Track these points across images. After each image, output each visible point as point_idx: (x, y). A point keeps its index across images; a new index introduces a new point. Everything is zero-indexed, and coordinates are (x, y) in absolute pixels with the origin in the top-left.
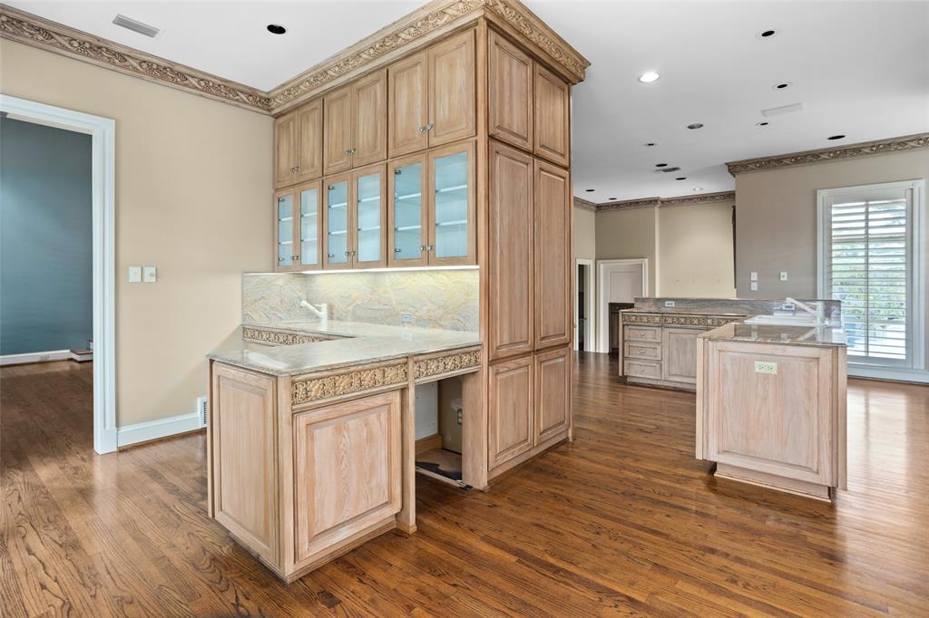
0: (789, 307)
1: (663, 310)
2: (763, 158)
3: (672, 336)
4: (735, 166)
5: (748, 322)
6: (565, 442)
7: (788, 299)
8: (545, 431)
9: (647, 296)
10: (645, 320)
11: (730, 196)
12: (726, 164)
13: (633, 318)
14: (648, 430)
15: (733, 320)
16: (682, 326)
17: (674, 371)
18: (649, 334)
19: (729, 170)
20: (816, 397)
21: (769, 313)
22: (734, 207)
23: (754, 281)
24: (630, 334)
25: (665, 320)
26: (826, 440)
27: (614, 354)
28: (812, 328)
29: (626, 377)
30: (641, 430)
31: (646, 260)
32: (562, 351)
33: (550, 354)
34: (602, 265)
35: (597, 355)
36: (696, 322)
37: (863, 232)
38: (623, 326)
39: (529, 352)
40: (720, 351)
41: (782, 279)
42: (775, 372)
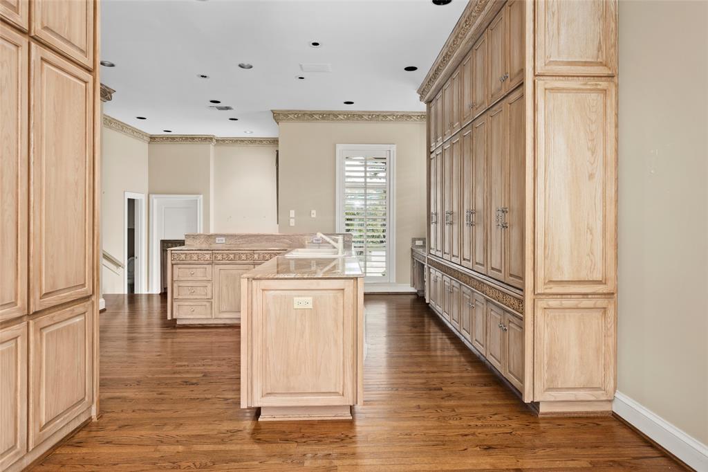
0: (318, 240)
1: (214, 246)
2: (300, 111)
3: (222, 272)
4: (279, 114)
5: (288, 256)
6: (86, 425)
7: (318, 233)
8: (47, 424)
9: (202, 233)
10: (195, 257)
11: (275, 141)
12: (272, 111)
13: (183, 256)
14: (194, 381)
15: (275, 254)
16: (232, 262)
17: (224, 308)
18: (199, 272)
19: (274, 117)
20: (342, 326)
21: (303, 246)
22: (277, 151)
23: (292, 218)
24: (179, 273)
25: (216, 257)
26: (349, 363)
27: (164, 295)
28: (334, 259)
29: (176, 320)
30: (186, 383)
31: (202, 196)
32: (79, 308)
33: (57, 315)
34: (155, 201)
35: (149, 297)
36: (244, 257)
37: (363, 180)
38: (173, 265)
39: (21, 318)
40: (263, 290)
41: (313, 216)
42: (310, 306)
